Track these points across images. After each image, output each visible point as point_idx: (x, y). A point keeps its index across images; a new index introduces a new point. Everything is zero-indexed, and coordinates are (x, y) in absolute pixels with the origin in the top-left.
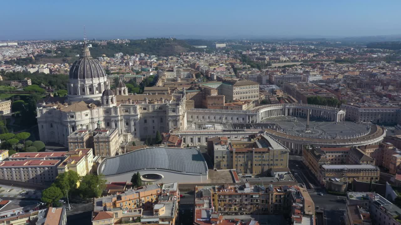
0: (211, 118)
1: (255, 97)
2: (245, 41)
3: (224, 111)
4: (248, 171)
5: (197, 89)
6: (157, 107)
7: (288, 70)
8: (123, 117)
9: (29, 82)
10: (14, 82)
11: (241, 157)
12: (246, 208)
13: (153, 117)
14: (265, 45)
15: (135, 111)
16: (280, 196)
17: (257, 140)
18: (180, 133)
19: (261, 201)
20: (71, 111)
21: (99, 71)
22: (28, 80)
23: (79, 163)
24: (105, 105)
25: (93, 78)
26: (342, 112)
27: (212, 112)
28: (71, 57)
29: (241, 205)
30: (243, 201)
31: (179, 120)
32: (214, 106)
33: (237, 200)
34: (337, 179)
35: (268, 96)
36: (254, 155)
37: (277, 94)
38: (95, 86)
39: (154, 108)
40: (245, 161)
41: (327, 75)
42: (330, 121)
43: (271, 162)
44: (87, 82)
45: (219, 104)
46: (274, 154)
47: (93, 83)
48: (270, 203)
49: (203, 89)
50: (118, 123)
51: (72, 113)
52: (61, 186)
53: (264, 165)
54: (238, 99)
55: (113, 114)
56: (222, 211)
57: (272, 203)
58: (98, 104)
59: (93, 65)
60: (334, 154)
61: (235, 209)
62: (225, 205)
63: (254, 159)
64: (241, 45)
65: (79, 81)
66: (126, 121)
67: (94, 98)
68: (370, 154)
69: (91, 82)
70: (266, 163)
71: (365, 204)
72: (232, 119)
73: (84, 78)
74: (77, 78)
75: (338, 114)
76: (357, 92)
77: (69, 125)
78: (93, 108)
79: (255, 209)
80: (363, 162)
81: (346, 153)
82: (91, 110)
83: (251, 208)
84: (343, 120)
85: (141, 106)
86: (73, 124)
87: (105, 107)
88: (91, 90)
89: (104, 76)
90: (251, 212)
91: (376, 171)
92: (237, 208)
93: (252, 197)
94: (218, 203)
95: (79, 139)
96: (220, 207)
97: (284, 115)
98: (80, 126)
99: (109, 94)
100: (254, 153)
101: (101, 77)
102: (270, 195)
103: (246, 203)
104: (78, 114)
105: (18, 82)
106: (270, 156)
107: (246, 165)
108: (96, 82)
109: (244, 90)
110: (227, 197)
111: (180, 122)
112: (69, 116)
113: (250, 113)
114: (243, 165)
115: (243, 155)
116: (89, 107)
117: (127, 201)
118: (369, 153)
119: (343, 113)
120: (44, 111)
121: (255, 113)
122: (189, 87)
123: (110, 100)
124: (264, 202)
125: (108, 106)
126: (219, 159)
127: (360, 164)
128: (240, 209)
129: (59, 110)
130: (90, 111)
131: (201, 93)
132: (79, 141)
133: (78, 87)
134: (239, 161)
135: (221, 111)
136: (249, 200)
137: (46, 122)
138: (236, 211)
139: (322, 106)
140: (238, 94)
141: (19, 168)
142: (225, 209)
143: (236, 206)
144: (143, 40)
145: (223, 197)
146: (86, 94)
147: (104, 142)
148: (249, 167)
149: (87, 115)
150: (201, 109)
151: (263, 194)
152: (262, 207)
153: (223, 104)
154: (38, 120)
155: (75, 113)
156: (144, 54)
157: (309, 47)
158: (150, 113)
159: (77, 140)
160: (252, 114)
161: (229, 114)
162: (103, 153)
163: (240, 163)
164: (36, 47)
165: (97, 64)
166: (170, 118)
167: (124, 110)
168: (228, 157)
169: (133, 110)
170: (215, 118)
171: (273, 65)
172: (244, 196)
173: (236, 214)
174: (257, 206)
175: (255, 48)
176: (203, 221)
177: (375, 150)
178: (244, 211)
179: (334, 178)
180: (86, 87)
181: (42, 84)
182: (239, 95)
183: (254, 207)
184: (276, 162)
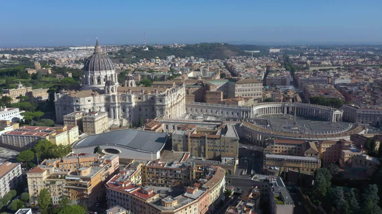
0: (203, 111)
1: (258, 95)
2: (302, 47)
3: (220, 106)
4: (202, 155)
5: (200, 85)
6: (150, 98)
7: (319, 73)
8: (120, 104)
9: (70, 75)
10: (59, 75)
11: (196, 142)
12: (171, 182)
13: (146, 106)
14: (321, 50)
15: (130, 99)
16: (200, 173)
17: (221, 129)
18: (163, 120)
19: (184, 177)
20: (77, 96)
21: (107, 65)
22: (69, 74)
23: (59, 136)
24: (107, 94)
25: (101, 70)
26: (337, 112)
27: (209, 106)
28: (127, 58)
29: (166, 178)
30: (168, 175)
31: (165, 109)
32: (213, 100)
33: (163, 174)
34: (276, 168)
35: (275, 95)
36: (207, 141)
37: (288, 94)
38: (102, 77)
39: (147, 98)
40: (199, 145)
41: (357, 78)
42: (326, 121)
43: (222, 149)
44: (95, 74)
45: (217, 99)
46: (224, 141)
47: (100, 74)
48: (191, 179)
49: (205, 85)
50: (115, 109)
51: (77, 98)
52: (34, 150)
53: (216, 151)
54: (240, 96)
55: (112, 102)
56: (151, 182)
57: (192, 179)
58: (101, 92)
59: (102, 60)
60: (288, 146)
61: (162, 182)
62: (153, 177)
63: (207, 144)
64: (297, 50)
65: (90, 73)
66: (123, 108)
67: (101, 87)
68: (327, 149)
69: (99, 74)
70: (218, 149)
71: (265, 186)
72: (227, 113)
73: (93, 70)
74: (88, 71)
75: (334, 114)
76: (376, 95)
77: (75, 108)
78: (96, 95)
79: (179, 183)
80: (307, 154)
81: (299, 146)
82: (94, 97)
83: (175, 182)
84: (340, 121)
85: (137, 96)
86: (78, 107)
87: (106, 95)
88: (99, 80)
89: (111, 70)
90: (175, 185)
91: (316, 163)
92: (163, 181)
93: (175, 172)
94: (147, 175)
95: (71, 119)
96: (149, 178)
97: (283, 112)
98: (83, 109)
99: (110, 84)
100: (206, 139)
101: (108, 70)
102: (191, 172)
103: (171, 177)
104: (81, 99)
105: (62, 75)
106: (221, 143)
107: (200, 149)
108: (104, 74)
109: (246, 87)
110: (154, 170)
111: (166, 111)
112: (75, 101)
113: (245, 109)
114: (197, 149)
115: (197, 140)
116: (92, 95)
117: (68, 164)
118: (325, 148)
119: (340, 113)
120: (60, 96)
121: (249, 109)
122: (194, 83)
123: (110, 90)
124: (186, 178)
125: (109, 95)
126: (176, 142)
127: (304, 156)
128: (166, 182)
129: (69, 95)
130: (92, 97)
131: (203, 88)
132: (72, 120)
133: (88, 78)
134: (194, 145)
135: (218, 106)
136: (173, 175)
137: (61, 105)
138: (162, 184)
139: (322, 106)
140: (240, 91)
141: (18, 136)
142: (153, 180)
143: (162, 179)
144: (196, 45)
145: (151, 170)
146: (94, 84)
147: (91, 122)
148: (203, 151)
149: (89, 101)
150: (199, 103)
151: (184, 170)
152: (185, 182)
153: (220, 99)
154: (55, 104)
155: (79, 98)
156: (194, 57)
157: (367, 52)
158: (143, 102)
159: (70, 119)
160: (246, 110)
161: (224, 109)
162: (89, 131)
163: (194, 147)
164: (105, 50)
165: (106, 59)
166: (157, 107)
167: (121, 99)
168: (183, 141)
169: (128, 98)
170: (212, 112)
171: (311, 68)
172: (169, 171)
173: (163, 186)
174: (180, 181)
175: (307, 53)
176: (113, 184)
177: (332, 146)
178: (169, 184)
179: (274, 166)
180: (95, 78)
181: (80, 77)
182: (242, 92)
183: (177, 181)
184: (226, 149)
